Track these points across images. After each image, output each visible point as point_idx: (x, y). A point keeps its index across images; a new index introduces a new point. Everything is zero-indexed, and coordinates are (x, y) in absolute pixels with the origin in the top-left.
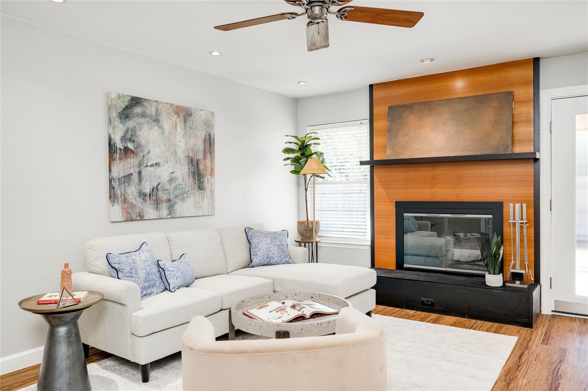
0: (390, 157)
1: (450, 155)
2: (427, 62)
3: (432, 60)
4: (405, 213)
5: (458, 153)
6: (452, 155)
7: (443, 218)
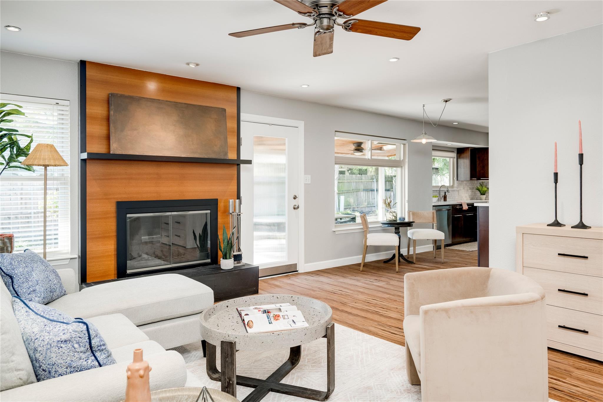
0: (116, 152)
1: (181, 155)
2: (192, 66)
3: (197, 65)
4: (129, 215)
5: (189, 155)
6: (183, 155)
7: (168, 216)
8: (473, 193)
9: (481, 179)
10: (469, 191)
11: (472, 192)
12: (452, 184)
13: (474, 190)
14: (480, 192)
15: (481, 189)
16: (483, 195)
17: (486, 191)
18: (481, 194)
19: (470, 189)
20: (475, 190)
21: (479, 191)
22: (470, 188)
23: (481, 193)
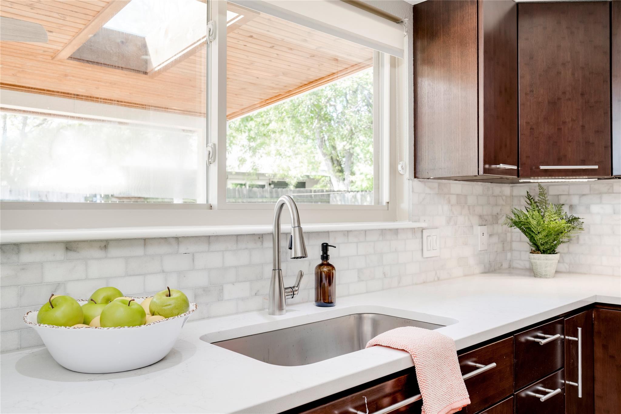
8: (495, 239)
9: (542, 167)
10: (479, 230)
11: (491, 235)
12: (386, 198)
13: (502, 227)
14: (532, 239)
15: (539, 224)
16: (544, 252)
17: (559, 233)
18: (538, 249)
19: (483, 221)
20: (506, 227)
21: (528, 231)
22: (481, 217)
23: (535, 244)
